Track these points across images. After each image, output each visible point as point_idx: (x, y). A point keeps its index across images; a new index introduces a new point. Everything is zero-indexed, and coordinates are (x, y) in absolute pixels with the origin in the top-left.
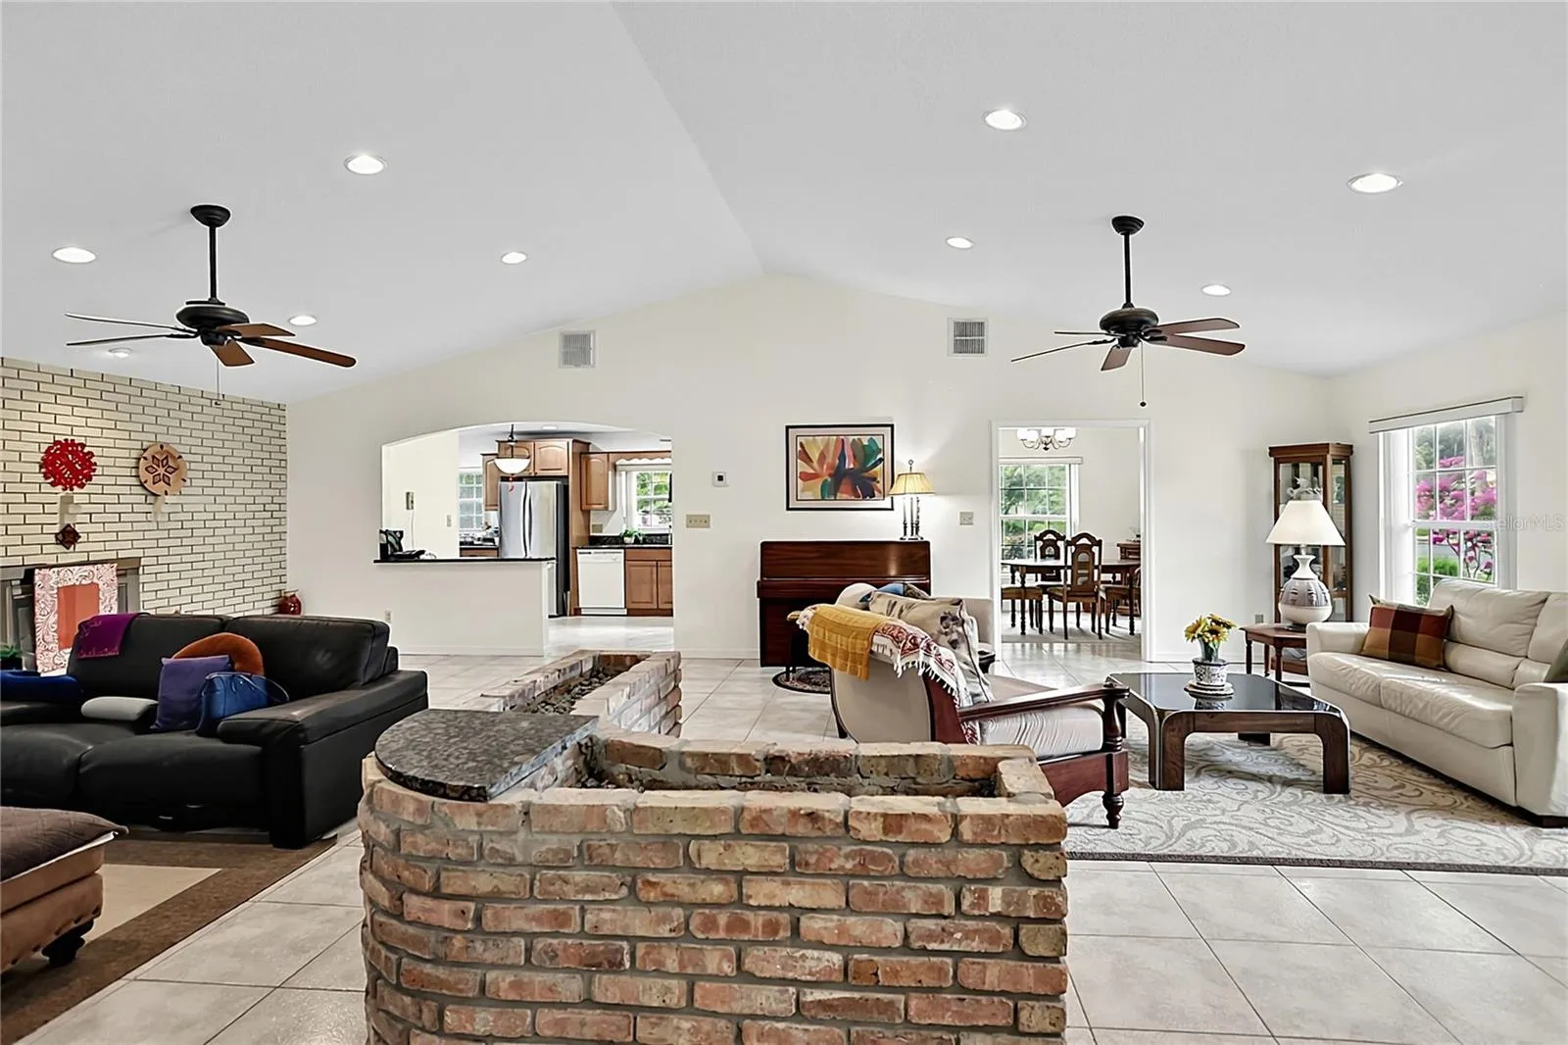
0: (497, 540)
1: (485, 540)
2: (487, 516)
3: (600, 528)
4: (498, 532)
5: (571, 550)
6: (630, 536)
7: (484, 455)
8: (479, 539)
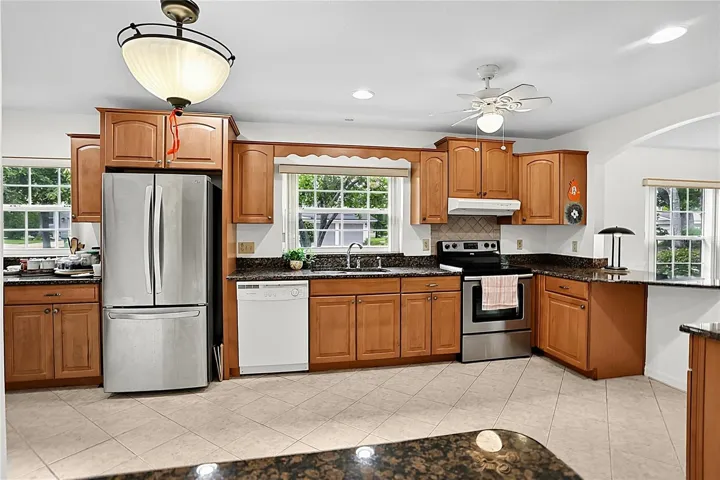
0: (96, 267)
1: (75, 266)
2: (77, 231)
3: (251, 247)
4: (98, 255)
5: (225, 282)
6: (299, 258)
7: (73, 136)
8: (64, 266)
